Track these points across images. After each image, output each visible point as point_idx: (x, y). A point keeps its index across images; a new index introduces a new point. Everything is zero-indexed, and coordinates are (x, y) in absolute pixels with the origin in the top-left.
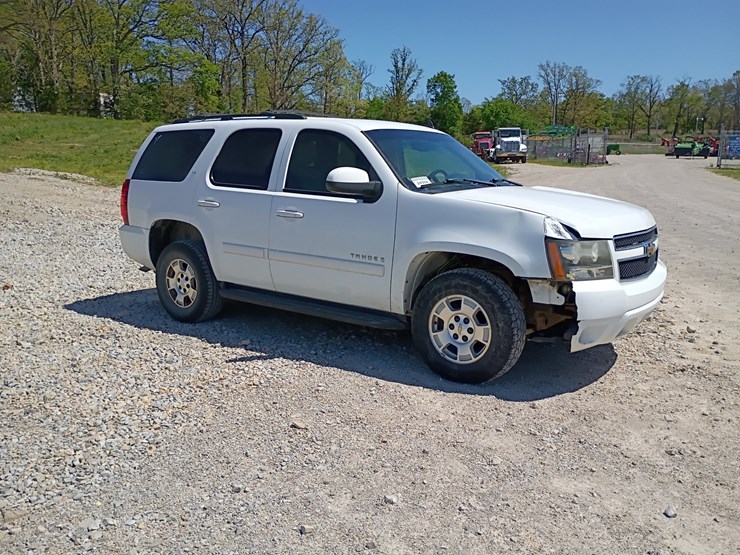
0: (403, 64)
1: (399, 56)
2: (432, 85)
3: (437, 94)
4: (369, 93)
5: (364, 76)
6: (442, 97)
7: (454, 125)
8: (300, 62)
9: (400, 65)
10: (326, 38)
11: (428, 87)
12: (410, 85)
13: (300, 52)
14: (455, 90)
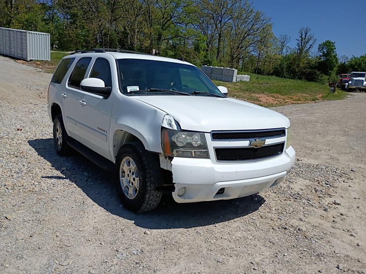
0: (305, 36)
1: (304, 32)
2: (321, 48)
3: (324, 53)
4: (287, 52)
5: (285, 43)
6: (326, 54)
7: (332, 70)
8: (248, 35)
9: (303, 37)
10: (264, 22)
11: (319, 48)
12: (308, 48)
13: (249, 30)
14: (335, 50)
